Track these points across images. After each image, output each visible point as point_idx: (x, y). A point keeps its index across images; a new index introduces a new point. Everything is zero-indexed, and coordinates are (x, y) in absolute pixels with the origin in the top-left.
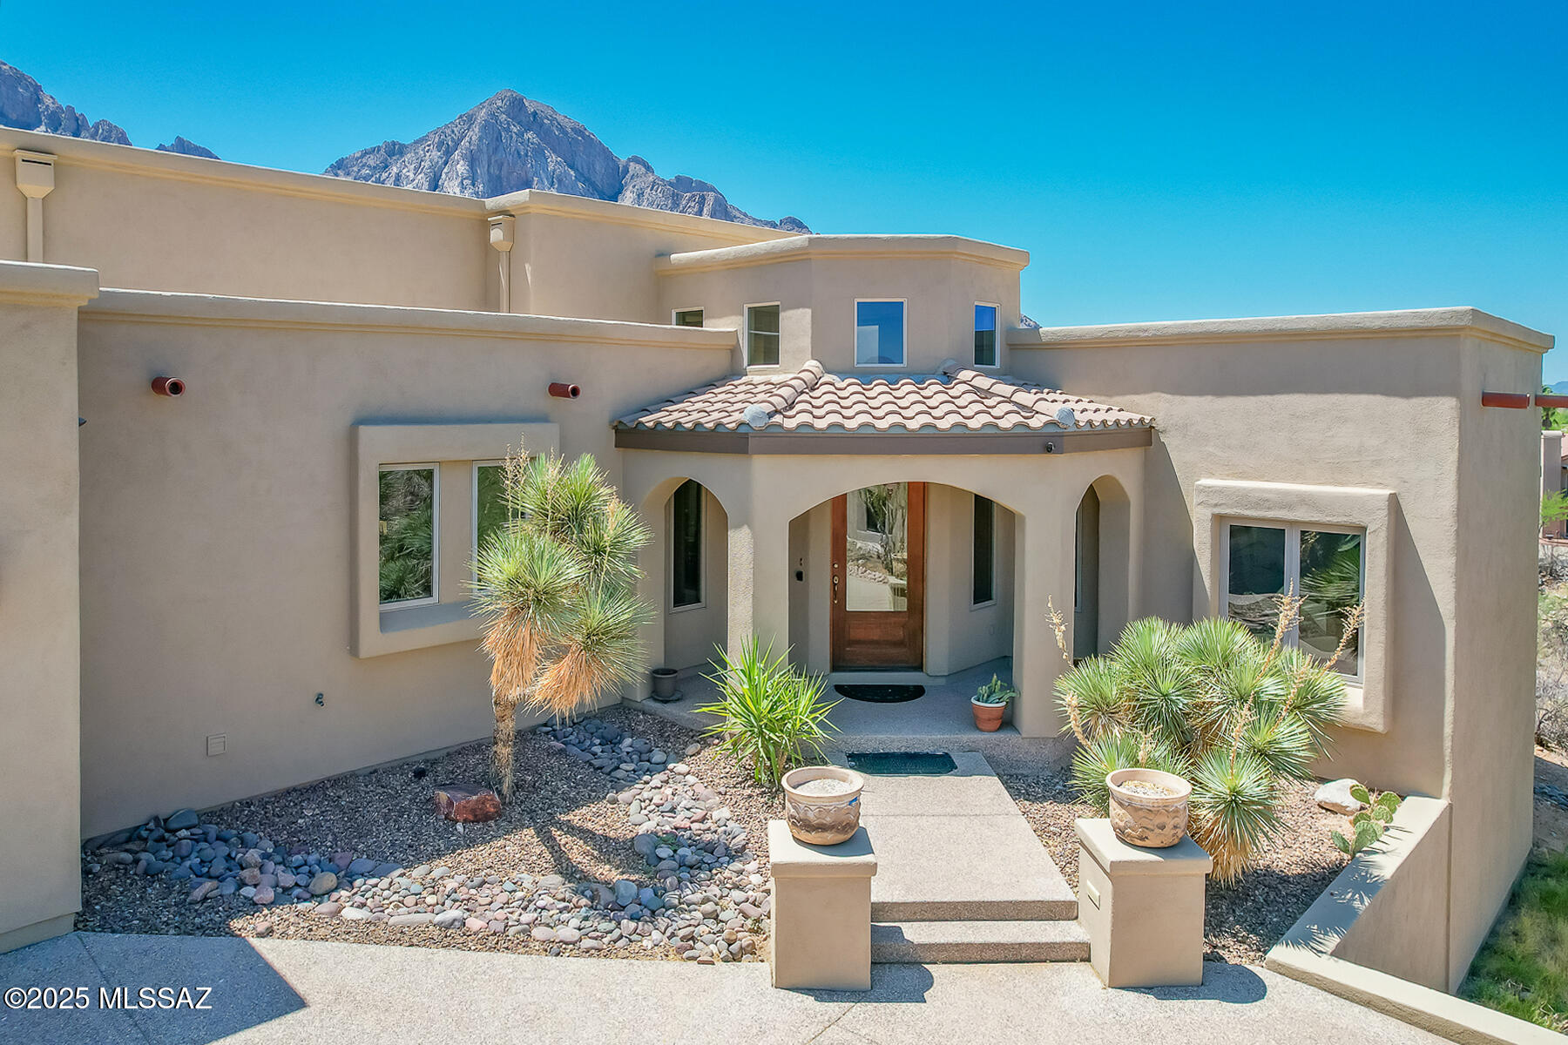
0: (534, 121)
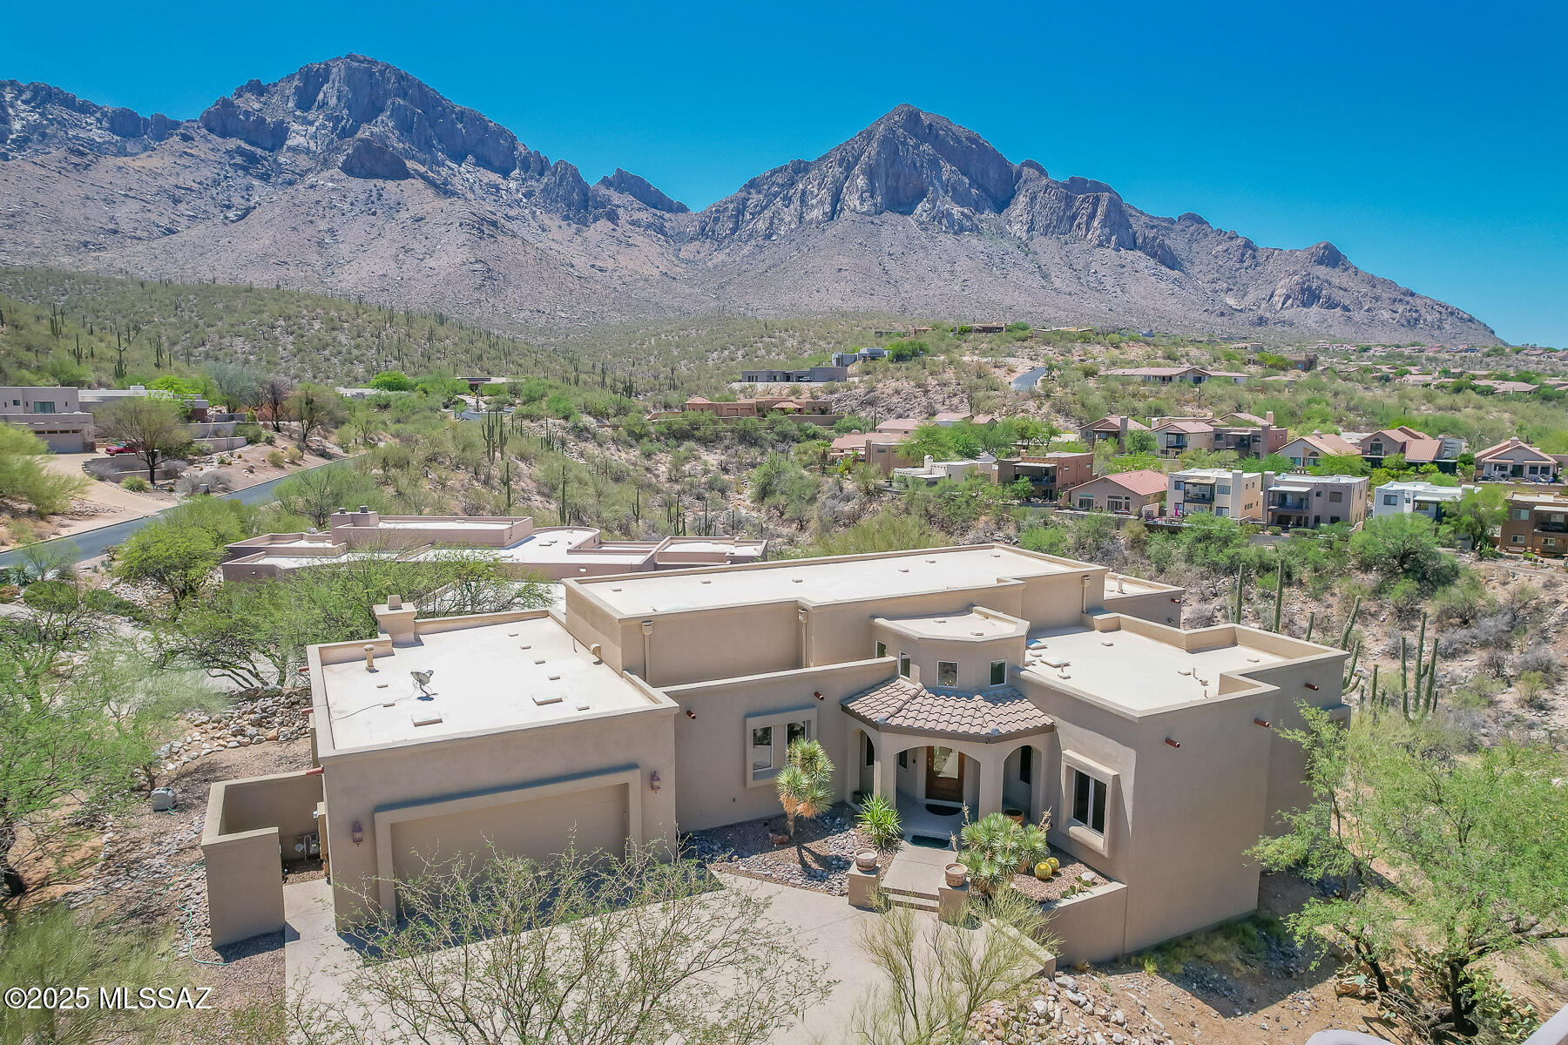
0: (929, 133)
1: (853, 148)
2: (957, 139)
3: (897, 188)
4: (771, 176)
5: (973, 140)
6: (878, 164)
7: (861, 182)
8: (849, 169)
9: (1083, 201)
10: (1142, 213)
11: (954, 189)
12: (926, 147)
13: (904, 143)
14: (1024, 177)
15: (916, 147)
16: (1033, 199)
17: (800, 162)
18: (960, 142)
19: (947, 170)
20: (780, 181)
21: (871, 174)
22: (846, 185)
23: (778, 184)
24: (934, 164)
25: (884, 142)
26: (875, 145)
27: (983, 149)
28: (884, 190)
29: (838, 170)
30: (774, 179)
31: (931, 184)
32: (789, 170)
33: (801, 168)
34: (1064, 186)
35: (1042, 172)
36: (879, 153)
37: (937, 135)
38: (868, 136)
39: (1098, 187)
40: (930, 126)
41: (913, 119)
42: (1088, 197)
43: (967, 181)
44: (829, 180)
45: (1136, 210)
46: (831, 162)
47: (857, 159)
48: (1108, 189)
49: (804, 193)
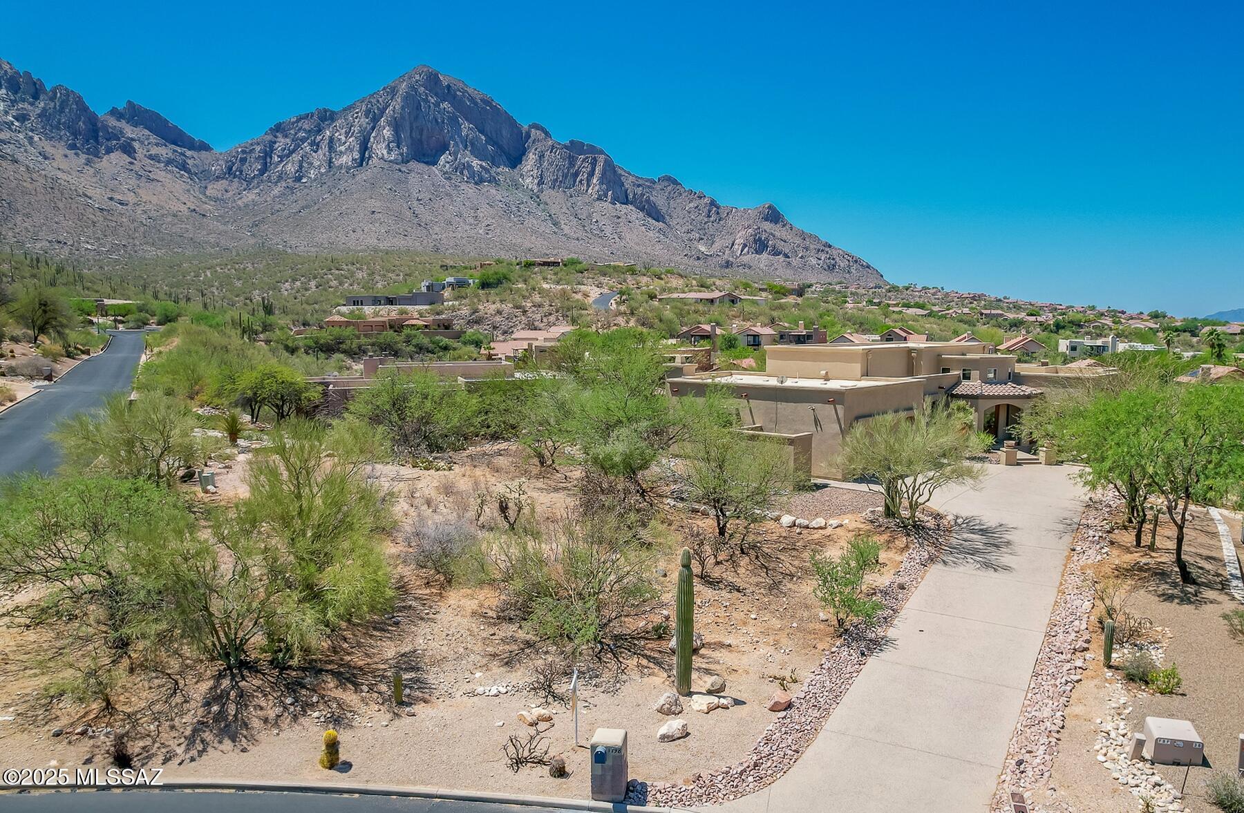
0: (448, 93)
1: (378, 101)
2: (472, 100)
3: (420, 141)
4: (298, 121)
5: (488, 102)
6: (402, 117)
7: (387, 132)
8: (375, 120)
9: (583, 161)
10: (629, 174)
11: (472, 144)
12: (445, 105)
13: (426, 101)
14: (532, 138)
15: (437, 105)
16: (542, 156)
17: (325, 111)
18: (476, 104)
19: (466, 127)
20: (306, 127)
21: (396, 126)
22: (373, 135)
23: (305, 130)
24: (454, 120)
25: (407, 98)
26: (399, 100)
27: (496, 111)
28: (409, 141)
29: (364, 121)
30: (300, 125)
31: (452, 138)
32: (315, 117)
33: (327, 117)
34: (566, 147)
35: (547, 134)
36: (403, 108)
37: (455, 96)
38: (393, 91)
39: (593, 150)
40: (449, 87)
41: (432, 80)
42: (587, 158)
43: (483, 137)
44: (356, 129)
45: (625, 171)
46: (357, 113)
47: (382, 111)
48: (602, 152)
49: (331, 140)
